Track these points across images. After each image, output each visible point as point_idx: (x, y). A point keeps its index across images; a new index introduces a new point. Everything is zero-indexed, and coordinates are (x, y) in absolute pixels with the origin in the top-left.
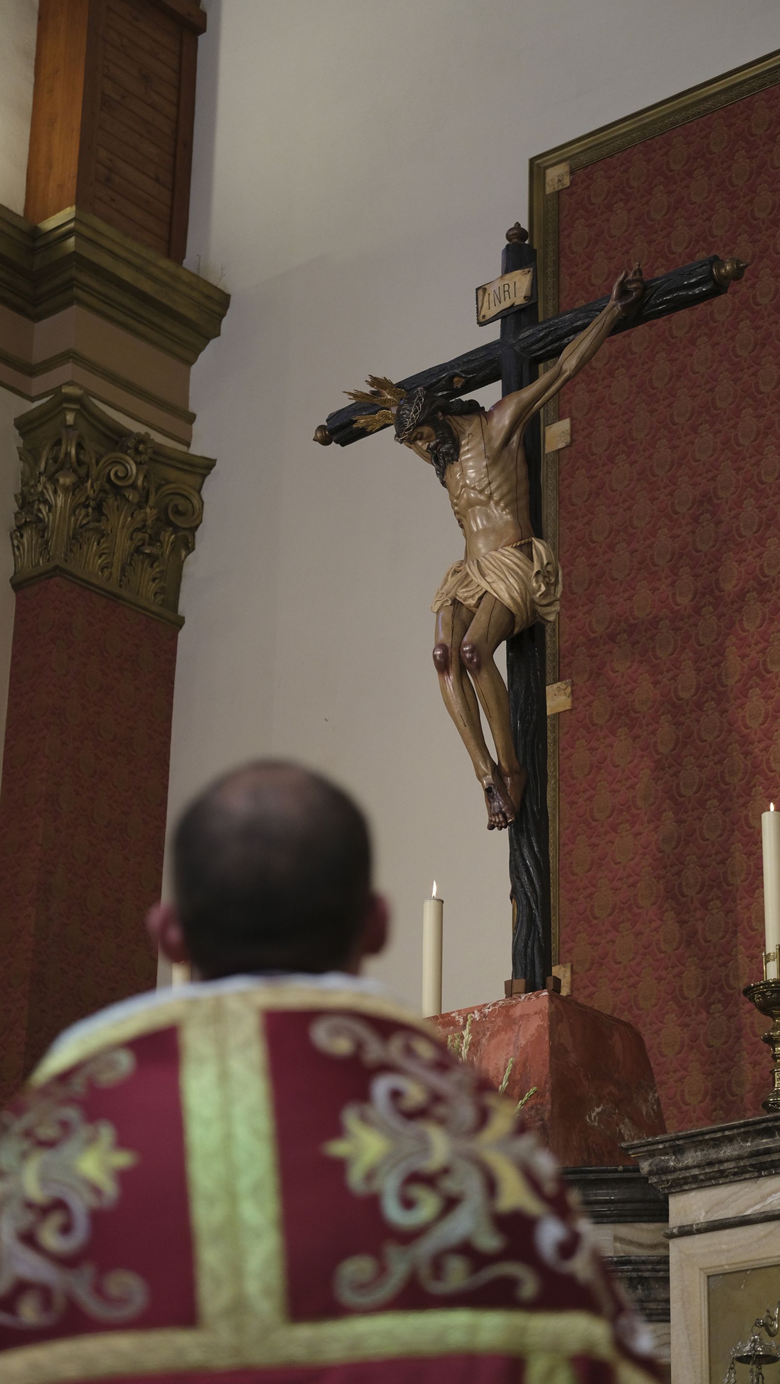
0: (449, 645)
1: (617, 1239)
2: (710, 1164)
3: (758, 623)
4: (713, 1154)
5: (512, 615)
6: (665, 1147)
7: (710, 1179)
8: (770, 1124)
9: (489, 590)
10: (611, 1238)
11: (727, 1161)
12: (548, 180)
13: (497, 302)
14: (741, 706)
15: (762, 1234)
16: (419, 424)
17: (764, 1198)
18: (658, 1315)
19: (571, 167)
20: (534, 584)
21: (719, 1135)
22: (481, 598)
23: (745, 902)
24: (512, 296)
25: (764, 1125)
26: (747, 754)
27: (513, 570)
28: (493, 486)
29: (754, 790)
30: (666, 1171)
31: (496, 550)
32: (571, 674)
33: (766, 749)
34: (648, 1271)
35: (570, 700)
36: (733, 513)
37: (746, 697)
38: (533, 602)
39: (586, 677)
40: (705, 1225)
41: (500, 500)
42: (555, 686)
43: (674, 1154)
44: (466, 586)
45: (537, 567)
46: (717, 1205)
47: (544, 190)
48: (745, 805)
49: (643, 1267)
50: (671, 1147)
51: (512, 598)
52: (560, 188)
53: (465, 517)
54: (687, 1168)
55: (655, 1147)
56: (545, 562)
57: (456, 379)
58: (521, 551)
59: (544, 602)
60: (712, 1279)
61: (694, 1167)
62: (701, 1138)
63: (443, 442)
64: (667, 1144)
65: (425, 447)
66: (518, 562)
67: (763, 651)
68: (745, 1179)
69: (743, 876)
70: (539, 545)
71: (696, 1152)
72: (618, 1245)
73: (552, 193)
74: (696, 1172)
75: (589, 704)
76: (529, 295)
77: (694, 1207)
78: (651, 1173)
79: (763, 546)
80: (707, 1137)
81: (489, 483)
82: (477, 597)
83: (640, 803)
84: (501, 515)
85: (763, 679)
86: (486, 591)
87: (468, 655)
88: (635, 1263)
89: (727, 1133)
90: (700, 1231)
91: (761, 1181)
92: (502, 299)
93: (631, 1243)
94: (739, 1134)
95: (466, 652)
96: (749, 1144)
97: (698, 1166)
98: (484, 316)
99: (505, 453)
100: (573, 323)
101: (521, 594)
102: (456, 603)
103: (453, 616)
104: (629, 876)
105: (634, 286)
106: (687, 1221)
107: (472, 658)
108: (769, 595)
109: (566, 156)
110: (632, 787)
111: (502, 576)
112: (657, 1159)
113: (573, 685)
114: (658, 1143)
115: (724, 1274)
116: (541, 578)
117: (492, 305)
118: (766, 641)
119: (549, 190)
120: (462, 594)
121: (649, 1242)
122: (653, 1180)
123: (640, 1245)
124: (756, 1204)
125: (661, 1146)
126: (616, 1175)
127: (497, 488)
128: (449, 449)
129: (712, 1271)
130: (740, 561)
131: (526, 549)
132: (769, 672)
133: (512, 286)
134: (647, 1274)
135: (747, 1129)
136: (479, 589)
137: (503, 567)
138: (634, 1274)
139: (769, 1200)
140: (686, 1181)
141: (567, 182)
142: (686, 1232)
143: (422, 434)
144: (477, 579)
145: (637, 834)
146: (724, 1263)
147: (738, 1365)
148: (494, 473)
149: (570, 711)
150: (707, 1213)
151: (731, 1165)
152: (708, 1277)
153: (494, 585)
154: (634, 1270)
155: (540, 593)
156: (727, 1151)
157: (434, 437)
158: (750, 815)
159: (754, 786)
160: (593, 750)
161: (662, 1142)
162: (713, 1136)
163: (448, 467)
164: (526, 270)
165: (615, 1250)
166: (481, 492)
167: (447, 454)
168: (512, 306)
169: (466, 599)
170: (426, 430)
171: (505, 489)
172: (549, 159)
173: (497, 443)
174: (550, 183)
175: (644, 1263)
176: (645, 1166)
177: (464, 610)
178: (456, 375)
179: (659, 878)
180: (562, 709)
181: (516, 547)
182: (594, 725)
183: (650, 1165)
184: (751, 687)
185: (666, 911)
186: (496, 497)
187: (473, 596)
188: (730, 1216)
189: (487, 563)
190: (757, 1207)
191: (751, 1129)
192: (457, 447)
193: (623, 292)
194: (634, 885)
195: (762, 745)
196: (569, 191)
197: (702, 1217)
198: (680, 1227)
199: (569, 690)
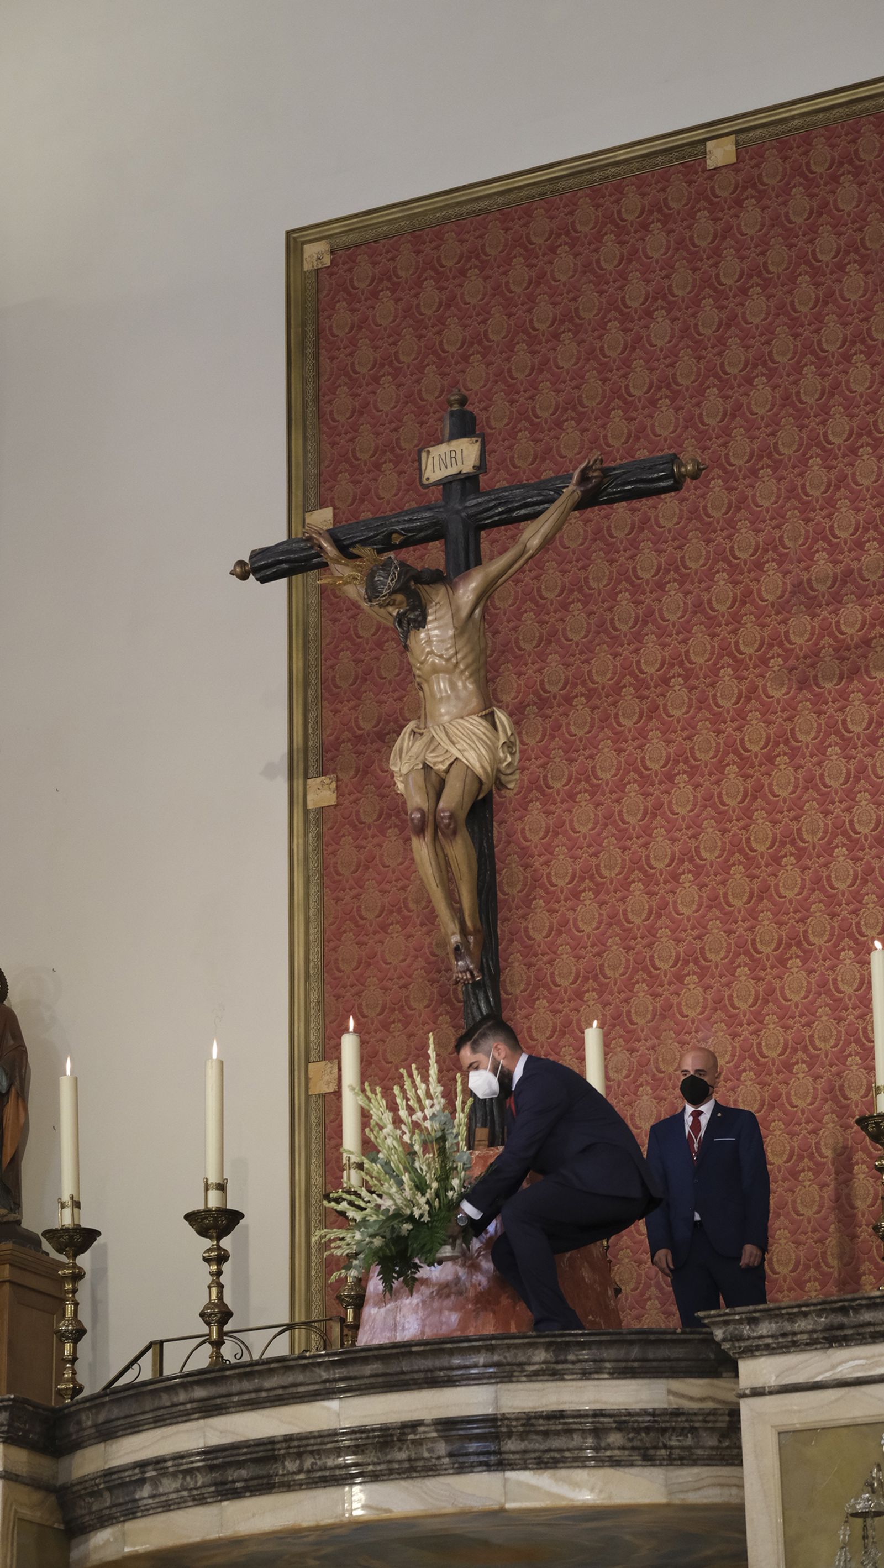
0: (426, 810)
1: (670, 1392)
2: (784, 1335)
3: (539, 737)
4: (788, 1327)
5: (481, 783)
6: (741, 1319)
7: (782, 1348)
8: (846, 1304)
9: (461, 757)
10: (665, 1392)
11: (801, 1333)
12: (306, 255)
13: (443, 466)
14: (521, 818)
15: (833, 1398)
16: (395, 592)
17: (834, 1367)
18: (704, 1459)
19: (331, 246)
20: (501, 755)
21: (796, 1310)
22: (451, 765)
23: (524, 1012)
24: (459, 463)
25: (840, 1304)
26: (526, 866)
27: (482, 740)
28: (459, 656)
29: (534, 902)
30: (740, 1338)
31: (462, 718)
32: (335, 769)
33: (547, 863)
34: (699, 1421)
35: (335, 795)
36: (511, 625)
37: (526, 809)
38: (499, 771)
39: (352, 773)
40: (777, 1388)
41: (466, 669)
42: (319, 780)
43: (749, 1324)
44: (433, 750)
45: (502, 739)
46: (787, 1370)
47: (302, 265)
48: (524, 917)
49: (695, 1418)
50: (747, 1318)
51: (483, 767)
52: (320, 266)
53: (427, 681)
54: (761, 1337)
55: (731, 1318)
56: (509, 733)
57: (394, 536)
58: (486, 720)
59: (509, 771)
60: (782, 1436)
61: (768, 1336)
62: (777, 1312)
63: (413, 609)
64: (744, 1316)
65: (395, 614)
66: (486, 732)
67: (544, 766)
68: (816, 1349)
69: (522, 987)
70: (501, 717)
71: (770, 1323)
72: (671, 1398)
73: (310, 272)
74: (769, 1341)
75: (356, 801)
76: (478, 464)
77: (765, 1371)
78: (724, 1340)
79: (544, 661)
80: (784, 1312)
81: (456, 653)
82: (448, 763)
83: (412, 906)
84: (466, 686)
85: (543, 793)
86: (457, 759)
87: (446, 821)
88: (688, 1414)
89: (804, 1309)
90: (771, 1393)
91: (831, 1351)
92: (449, 464)
93: (683, 1396)
94: (814, 1311)
95: (443, 818)
96: (823, 1319)
97: (772, 1336)
98: (428, 479)
99: (471, 624)
100: (524, 499)
101: (490, 764)
102: (426, 767)
103: (425, 780)
104: (400, 977)
105: (595, 474)
106: (758, 1383)
107: (449, 824)
108: (549, 712)
109: (327, 233)
110: (404, 888)
111: (473, 745)
112: (731, 1327)
113: (338, 780)
114: (735, 1314)
115: (794, 1432)
116: (506, 749)
117: (437, 469)
118: (548, 756)
119: (307, 267)
120: (430, 759)
121: (699, 1396)
122: (726, 1346)
123: (691, 1399)
124: (826, 1371)
125: (737, 1317)
126: (675, 1337)
127: (464, 658)
128: (418, 616)
129: (781, 1429)
130: (520, 674)
131: (490, 718)
132: (550, 788)
133: (459, 453)
134: (697, 1425)
135: (823, 1307)
136: (448, 755)
137: (474, 737)
138: (686, 1425)
139: (839, 1369)
140: (758, 1348)
141: (327, 260)
142: (757, 1393)
143: (395, 600)
144: (447, 745)
145: (409, 937)
146: (795, 1421)
147: (851, 1519)
148: (461, 643)
149: (336, 806)
150: (777, 1377)
151: (805, 1336)
152: (779, 1433)
153: (466, 754)
154: (687, 1421)
155: (506, 763)
156: (801, 1325)
157: (405, 604)
158: (530, 926)
159: (535, 899)
160: (360, 848)
161: (739, 1314)
162: (790, 1310)
163: (412, 633)
164: (474, 439)
165: (669, 1403)
166: (448, 660)
167: (415, 621)
168: (460, 473)
169: (435, 764)
170: (399, 597)
171: (470, 659)
172: (307, 235)
173: (464, 613)
174: (308, 259)
175: (695, 1414)
176: (719, 1334)
177: (433, 774)
178: (396, 532)
179: (433, 981)
180: (326, 804)
181: (481, 717)
182: (361, 823)
183: (724, 1333)
184: (531, 801)
185: (441, 1014)
186: (462, 666)
187: (442, 762)
188: (801, 1381)
189: (455, 730)
190: (828, 1374)
191: (827, 1306)
192: (424, 615)
193: (584, 478)
194: (405, 986)
195: (542, 859)
196: (330, 271)
197: (772, 1381)
198: (752, 1389)
199: (334, 785)
